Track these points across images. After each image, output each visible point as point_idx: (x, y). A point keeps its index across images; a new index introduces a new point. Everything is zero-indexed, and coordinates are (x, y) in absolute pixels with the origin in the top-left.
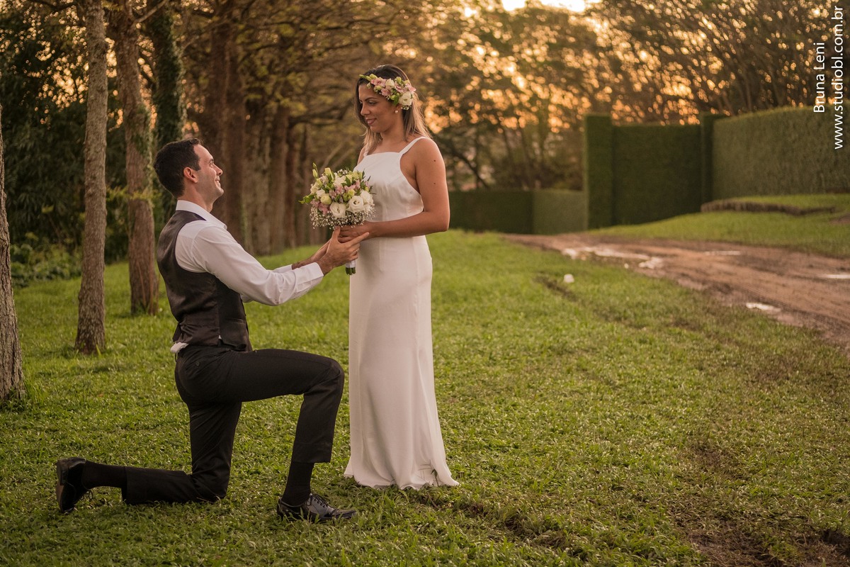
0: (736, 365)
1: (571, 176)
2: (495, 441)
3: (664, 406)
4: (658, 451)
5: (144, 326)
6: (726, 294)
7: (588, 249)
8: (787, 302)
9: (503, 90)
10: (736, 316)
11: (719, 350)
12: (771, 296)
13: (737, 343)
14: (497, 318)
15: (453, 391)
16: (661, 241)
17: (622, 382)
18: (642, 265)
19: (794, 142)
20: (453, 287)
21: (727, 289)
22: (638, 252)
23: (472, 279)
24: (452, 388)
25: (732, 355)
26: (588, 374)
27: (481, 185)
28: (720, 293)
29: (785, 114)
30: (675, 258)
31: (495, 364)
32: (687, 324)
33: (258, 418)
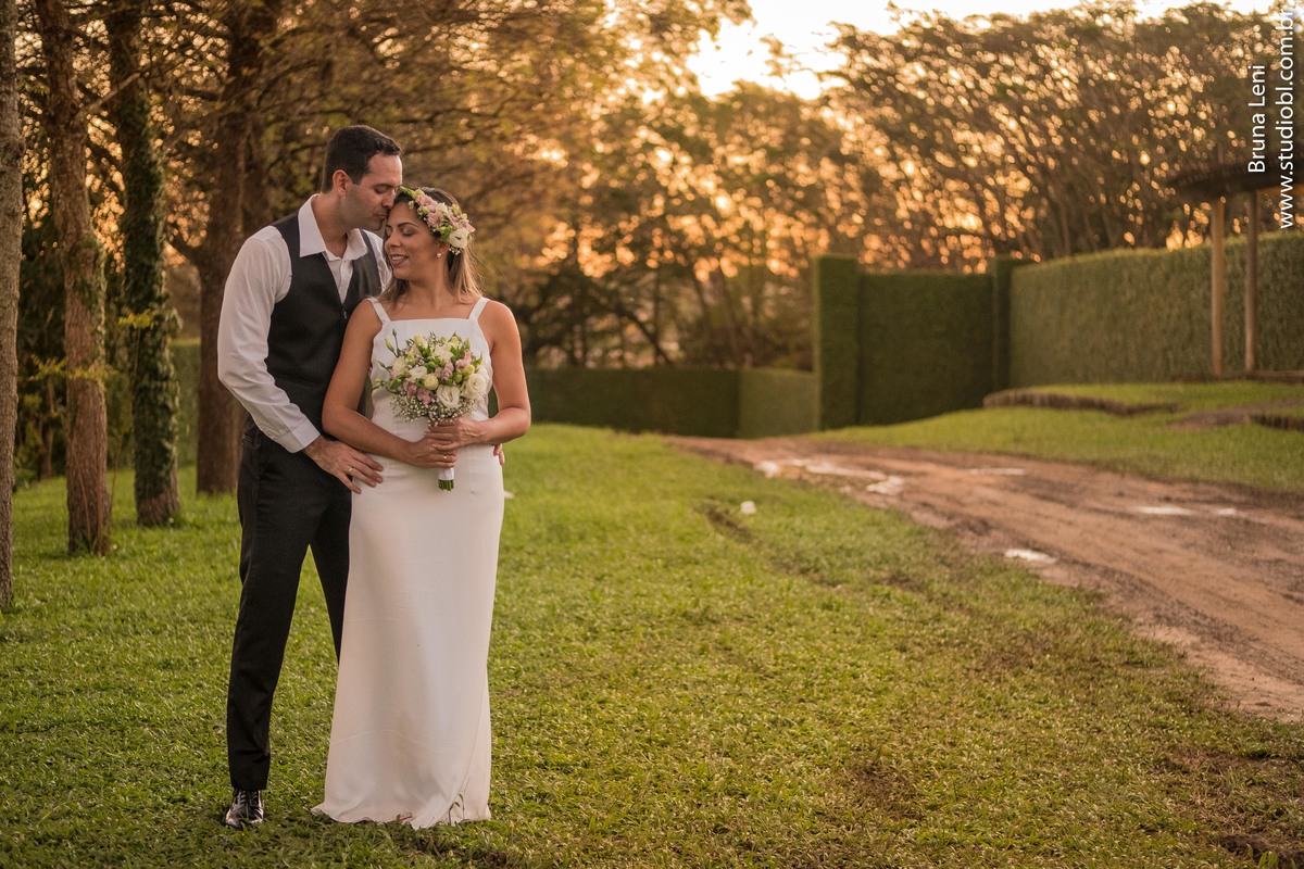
0: (958, 645)
1: (799, 348)
2: (555, 756)
3: (832, 706)
4: (800, 774)
5: (81, 572)
6: (980, 534)
7: (798, 462)
8: (1068, 548)
9: (699, 216)
10: (981, 569)
11: (939, 620)
12: (1047, 539)
13: (970, 611)
14: (622, 567)
15: (517, 678)
16: (912, 452)
17: (778, 668)
18: (871, 488)
19: (1130, 303)
20: (568, 519)
21: (984, 527)
22: (870, 467)
23: (600, 507)
24: (517, 674)
25: (956, 630)
26: (732, 655)
27: (661, 360)
28: (971, 533)
29: (1116, 260)
30: (922, 479)
31: (595, 638)
32: (907, 580)
33: (207, 717)
